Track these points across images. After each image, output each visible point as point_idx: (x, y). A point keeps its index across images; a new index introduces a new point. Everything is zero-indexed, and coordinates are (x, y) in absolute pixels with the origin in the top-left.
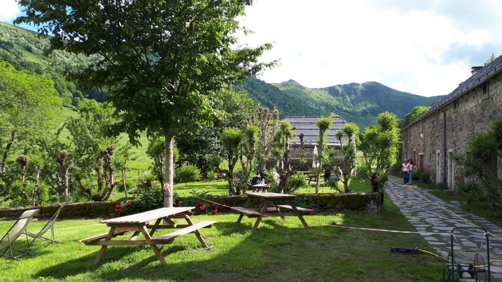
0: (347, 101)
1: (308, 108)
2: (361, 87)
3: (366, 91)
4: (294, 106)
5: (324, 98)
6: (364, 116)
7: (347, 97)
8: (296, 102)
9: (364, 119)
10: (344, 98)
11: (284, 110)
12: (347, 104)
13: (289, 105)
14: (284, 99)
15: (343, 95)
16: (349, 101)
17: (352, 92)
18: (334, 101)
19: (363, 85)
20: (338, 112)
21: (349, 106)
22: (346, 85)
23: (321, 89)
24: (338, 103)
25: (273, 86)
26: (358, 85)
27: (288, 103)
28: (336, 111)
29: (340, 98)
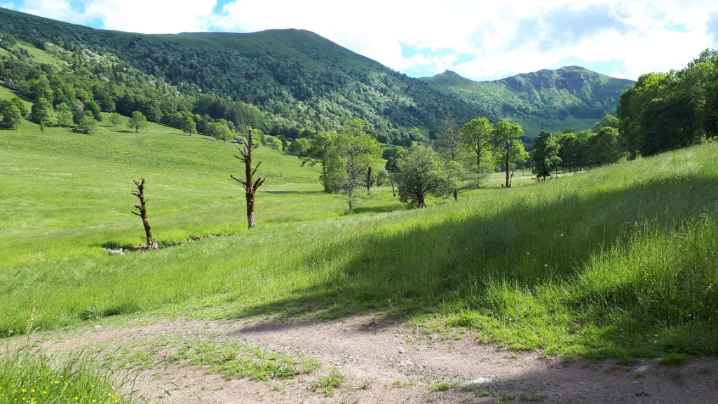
0: (535, 97)
1: (474, 110)
2: (556, 76)
3: (563, 81)
4: (451, 109)
5: (500, 95)
6: (562, 120)
7: (535, 91)
8: (455, 104)
9: (561, 123)
10: (530, 93)
11: (436, 116)
12: (536, 102)
13: (444, 109)
14: (436, 99)
15: (528, 90)
16: (538, 97)
17: (542, 83)
18: (516, 100)
19: (559, 71)
20: (521, 115)
21: (538, 106)
22: (533, 74)
23: (495, 82)
24: (521, 101)
25: (419, 81)
26: (551, 72)
27: (441, 105)
28: (518, 114)
29: (524, 93)
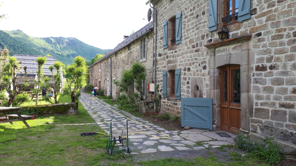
0: (58, 48)
1: (32, 49)
2: (66, 40)
3: (69, 43)
4: (21, 47)
5: (43, 44)
6: (68, 58)
7: (58, 45)
8: (23, 45)
9: (68, 59)
10: (56, 45)
11: (14, 50)
12: (58, 49)
13: (18, 47)
14: (14, 42)
15: (55, 44)
16: (59, 47)
17: (61, 42)
18: (49, 47)
19: (67, 39)
20: (52, 54)
21: (59, 51)
22: (57, 38)
23: (41, 38)
24: (52, 48)
25: (4, 32)
26: (64, 38)
27: (16, 45)
28: (51, 53)
29: (53, 45)
